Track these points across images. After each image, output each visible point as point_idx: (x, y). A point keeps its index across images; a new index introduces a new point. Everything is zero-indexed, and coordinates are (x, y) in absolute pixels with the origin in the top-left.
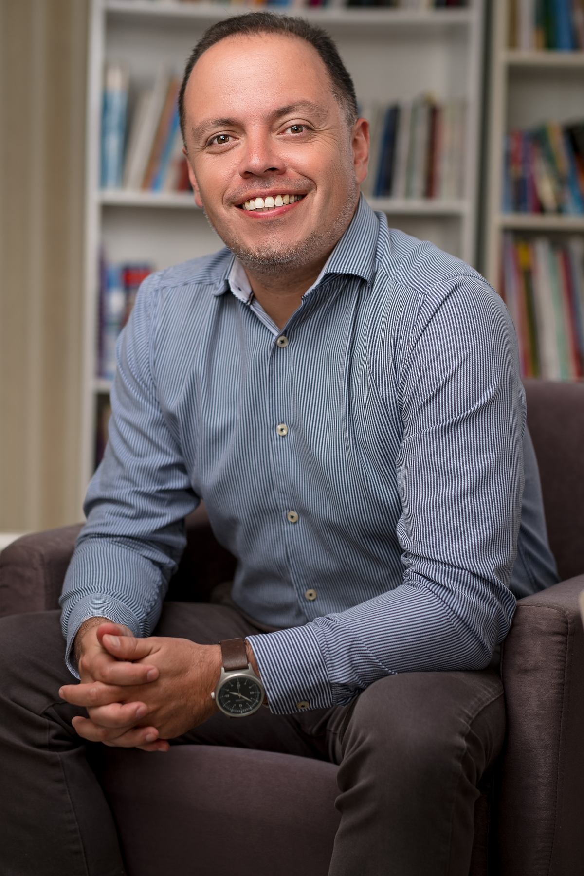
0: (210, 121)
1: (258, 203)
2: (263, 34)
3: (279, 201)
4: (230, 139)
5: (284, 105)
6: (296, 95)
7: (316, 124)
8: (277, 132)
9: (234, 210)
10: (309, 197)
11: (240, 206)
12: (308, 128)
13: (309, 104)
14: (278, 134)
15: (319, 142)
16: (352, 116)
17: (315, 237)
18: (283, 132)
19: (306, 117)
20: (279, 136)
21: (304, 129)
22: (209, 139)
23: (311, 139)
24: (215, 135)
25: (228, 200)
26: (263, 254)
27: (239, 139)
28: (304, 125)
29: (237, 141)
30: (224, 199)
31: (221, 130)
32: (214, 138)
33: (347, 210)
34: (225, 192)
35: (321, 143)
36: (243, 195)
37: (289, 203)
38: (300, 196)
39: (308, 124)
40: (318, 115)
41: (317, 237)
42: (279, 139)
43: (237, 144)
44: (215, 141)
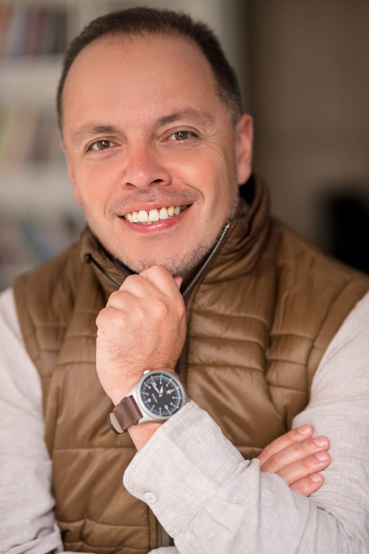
0: (90, 127)
1: (142, 216)
2: (145, 33)
3: (163, 214)
4: (111, 144)
5: (168, 113)
6: (181, 102)
7: (201, 131)
8: (161, 139)
9: (118, 220)
10: (195, 207)
11: (123, 217)
13: (195, 111)
14: (161, 142)
15: (205, 150)
17: (201, 247)
18: (167, 139)
19: (191, 125)
21: (189, 136)
22: (89, 145)
23: (195, 147)
24: (94, 140)
25: (110, 211)
27: (120, 145)
28: (190, 132)
29: (118, 148)
30: (106, 210)
31: (101, 137)
32: (93, 144)
34: (106, 202)
35: (207, 151)
37: (174, 215)
38: (186, 207)
39: (194, 131)
40: (203, 121)
41: (203, 247)
42: (163, 146)
44: (95, 147)
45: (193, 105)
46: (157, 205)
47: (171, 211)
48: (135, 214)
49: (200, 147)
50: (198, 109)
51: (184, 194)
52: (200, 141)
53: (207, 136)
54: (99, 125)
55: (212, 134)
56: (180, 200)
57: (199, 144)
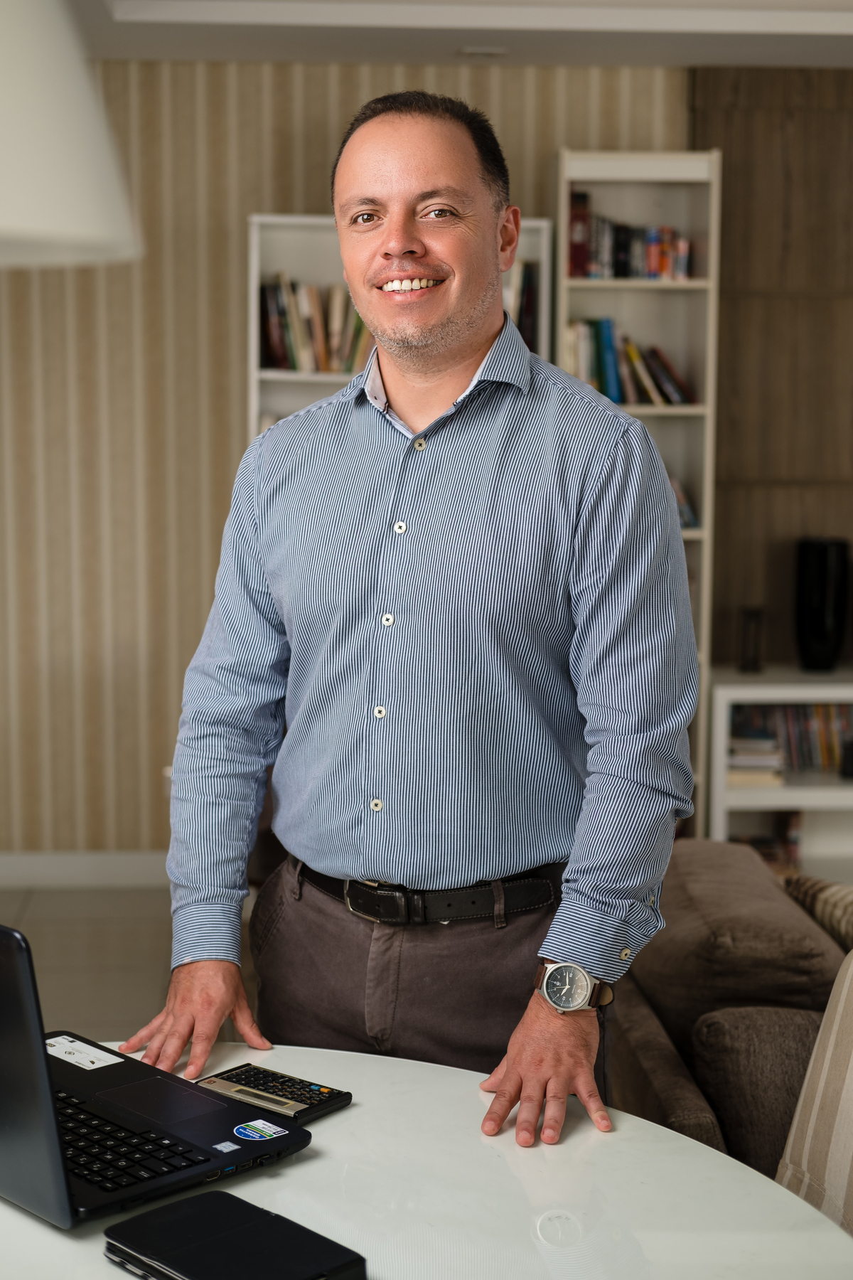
0: (356, 199)
1: (395, 285)
3: (416, 284)
4: (376, 218)
5: (429, 189)
6: (442, 181)
7: (460, 210)
8: (420, 215)
9: (376, 291)
10: (447, 283)
11: (380, 288)
12: (452, 214)
13: (455, 190)
14: (421, 218)
16: (501, 203)
18: (427, 215)
19: (450, 203)
20: (421, 220)
21: (448, 214)
22: (354, 217)
23: (454, 225)
24: (360, 213)
25: (369, 281)
26: (398, 335)
27: (383, 219)
28: (448, 211)
29: (381, 221)
30: (366, 281)
31: (365, 208)
32: (359, 216)
33: (487, 298)
34: (366, 273)
35: (463, 229)
36: (383, 276)
37: (427, 287)
38: (439, 282)
39: (452, 209)
40: (463, 201)
41: (453, 323)
42: (423, 222)
43: (380, 225)
44: (360, 220)
45: (452, 184)
48: (390, 284)
49: (458, 225)
50: (458, 188)
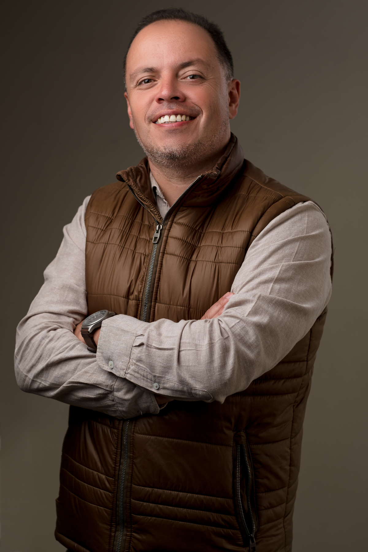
46: (174, 111)
47: (184, 117)
51: (192, 108)
52: (205, 81)
53: (209, 78)
54: (146, 67)
55: (211, 78)
56: (188, 111)
57: (204, 82)
